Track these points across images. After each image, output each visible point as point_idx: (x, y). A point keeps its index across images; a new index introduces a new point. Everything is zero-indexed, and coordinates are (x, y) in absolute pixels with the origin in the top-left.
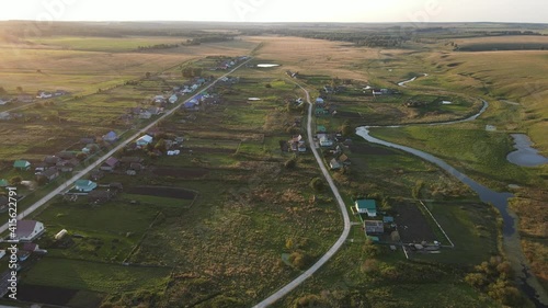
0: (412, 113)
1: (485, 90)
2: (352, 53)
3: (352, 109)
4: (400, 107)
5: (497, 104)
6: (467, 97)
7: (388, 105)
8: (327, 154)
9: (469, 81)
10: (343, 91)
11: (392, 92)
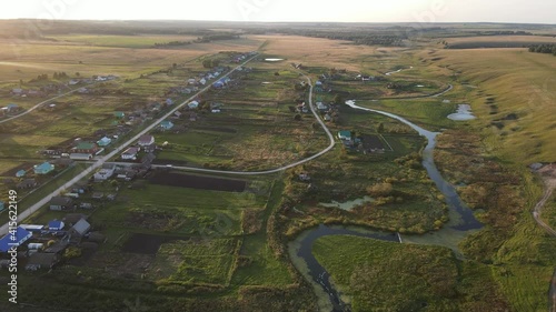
0: (390, 92)
1: (454, 78)
2: (351, 50)
3: (344, 89)
4: (381, 89)
5: (459, 87)
6: (436, 82)
7: (372, 87)
8: (322, 113)
9: (445, 72)
10: (339, 78)
11: (378, 79)
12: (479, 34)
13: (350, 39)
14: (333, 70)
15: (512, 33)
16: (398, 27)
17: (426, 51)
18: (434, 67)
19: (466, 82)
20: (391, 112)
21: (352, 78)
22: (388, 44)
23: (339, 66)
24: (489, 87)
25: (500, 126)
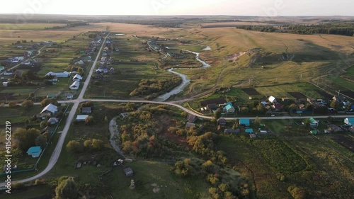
1: (205, 39)
2: (155, 29)
5: (207, 42)
6: (198, 40)
9: (201, 36)
15: (233, 21)
17: (193, 29)
18: (197, 35)
19: (210, 40)
21: (163, 40)
22: (173, 27)
23: (155, 36)
24: (218, 41)
25: (219, 50)
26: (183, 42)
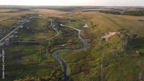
0: (70, 22)
1: (84, 18)
2: (60, 12)
3: (59, 22)
4: (68, 21)
5: (85, 20)
6: (80, 19)
7: (66, 21)
8: (55, 27)
9: (82, 17)
10: (58, 19)
11: (67, 19)
12: (89, 8)
13: (59, 10)
14: (56, 17)
15: (96, 8)
16: (71, 7)
17: (78, 12)
18: (79, 16)
19: (87, 19)
20: (71, 26)
21: (61, 19)
22: (69, 11)
23: (58, 17)
24: (91, 20)
26: (72, 21)
